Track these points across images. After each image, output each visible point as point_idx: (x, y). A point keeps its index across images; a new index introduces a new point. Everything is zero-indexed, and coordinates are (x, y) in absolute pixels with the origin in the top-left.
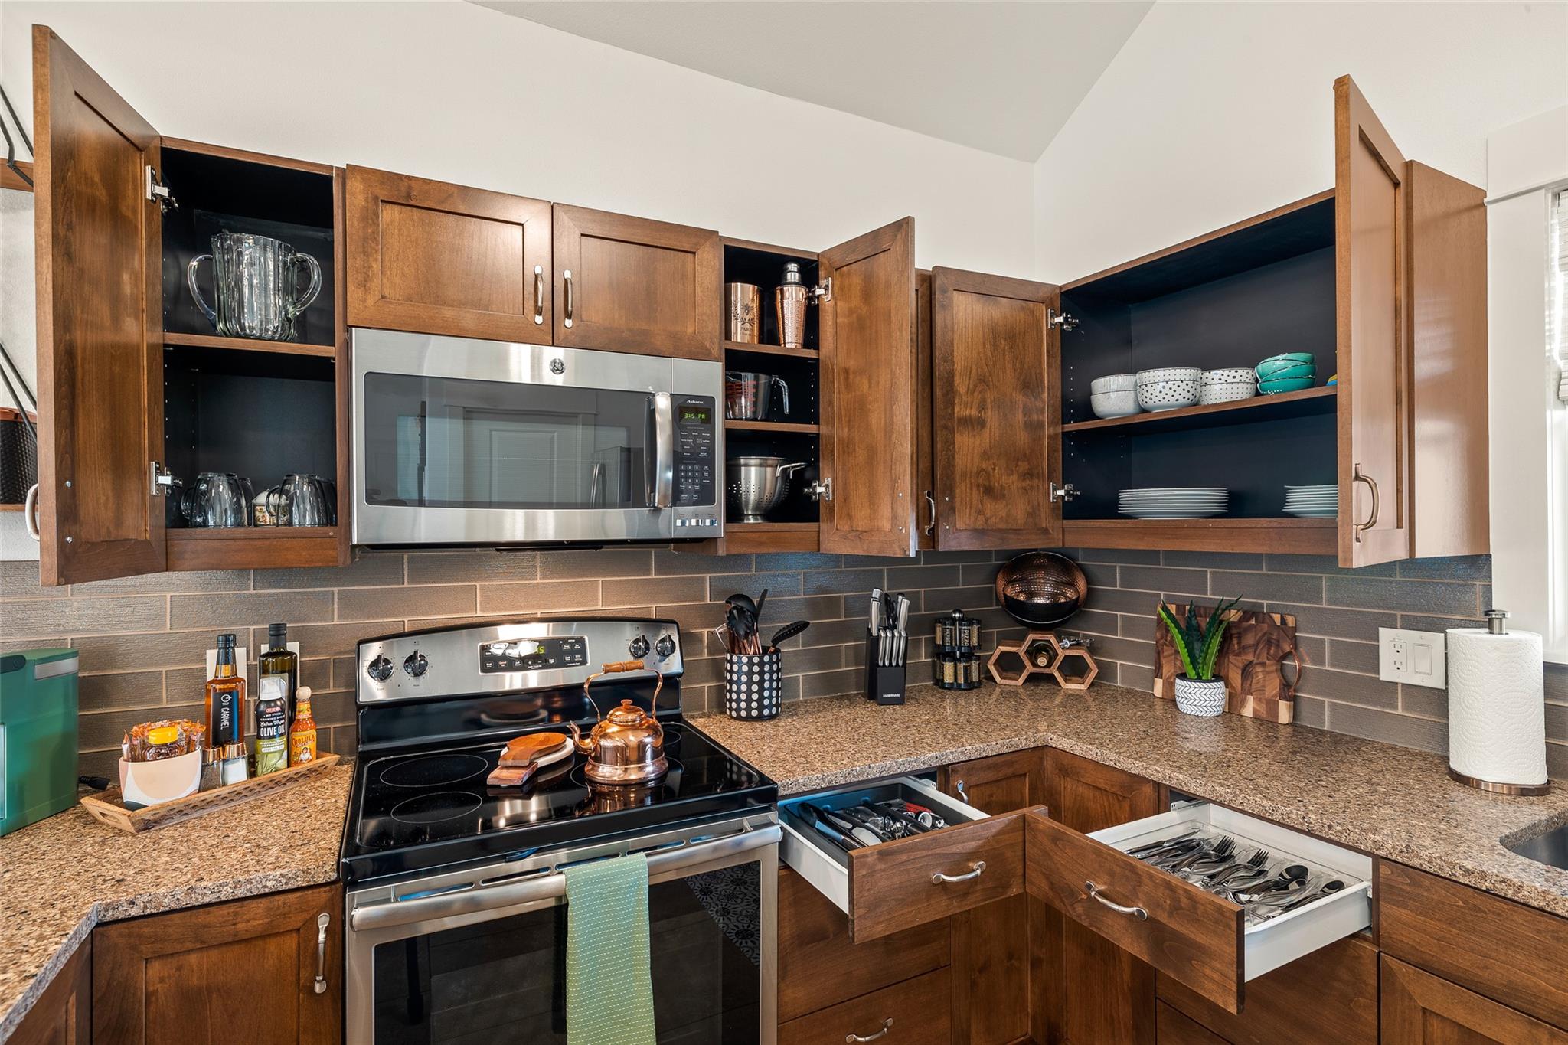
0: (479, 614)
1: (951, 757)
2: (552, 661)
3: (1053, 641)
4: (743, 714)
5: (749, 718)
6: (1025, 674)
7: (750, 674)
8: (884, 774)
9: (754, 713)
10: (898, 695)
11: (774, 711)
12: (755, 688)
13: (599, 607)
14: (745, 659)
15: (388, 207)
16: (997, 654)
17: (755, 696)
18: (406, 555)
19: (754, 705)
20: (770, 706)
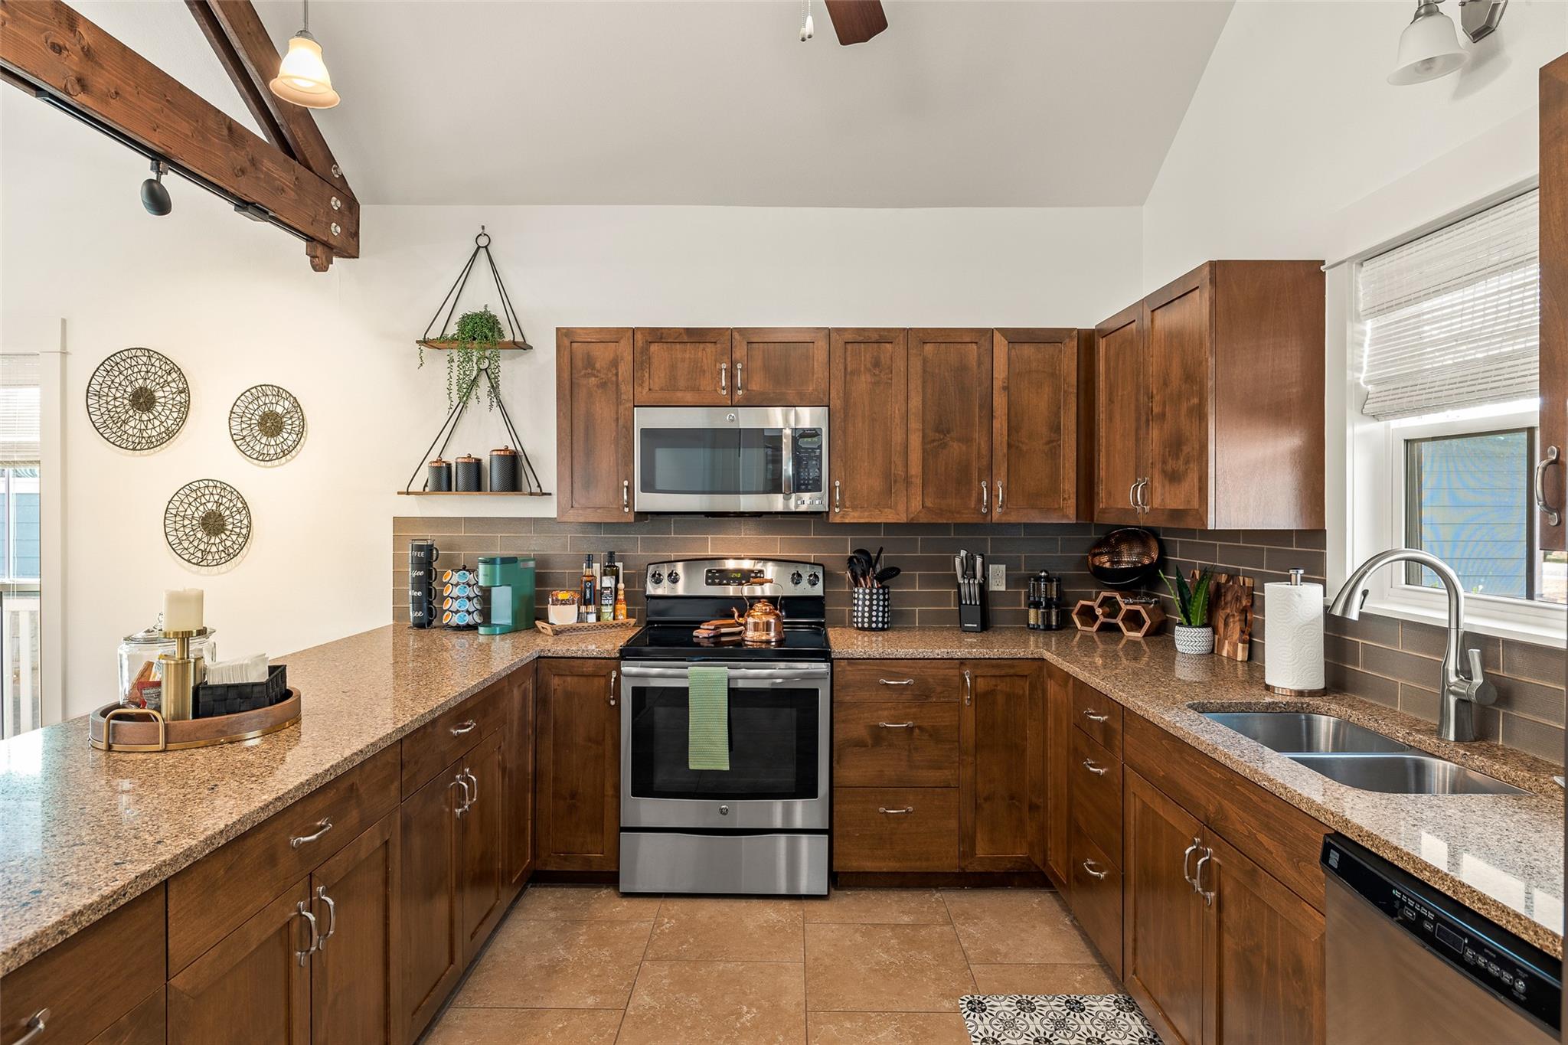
0: (710, 553)
1: (959, 654)
2: (744, 582)
3: (1118, 598)
4: (860, 625)
5: (863, 629)
6: (1098, 623)
7: (864, 599)
8: (908, 657)
9: (866, 625)
10: (975, 625)
11: (880, 625)
12: (867, 609)
13: (778, 554)
14: (861, 591)
15: (653, 345)
16: (1078, 606)
17: (867, 615)
18: (673, 519)
19: (866, 620)
20: (877, 622)
